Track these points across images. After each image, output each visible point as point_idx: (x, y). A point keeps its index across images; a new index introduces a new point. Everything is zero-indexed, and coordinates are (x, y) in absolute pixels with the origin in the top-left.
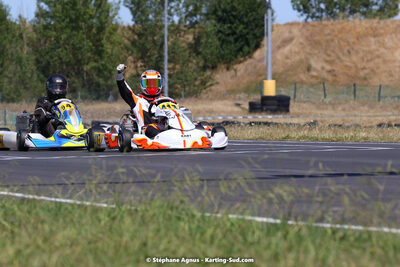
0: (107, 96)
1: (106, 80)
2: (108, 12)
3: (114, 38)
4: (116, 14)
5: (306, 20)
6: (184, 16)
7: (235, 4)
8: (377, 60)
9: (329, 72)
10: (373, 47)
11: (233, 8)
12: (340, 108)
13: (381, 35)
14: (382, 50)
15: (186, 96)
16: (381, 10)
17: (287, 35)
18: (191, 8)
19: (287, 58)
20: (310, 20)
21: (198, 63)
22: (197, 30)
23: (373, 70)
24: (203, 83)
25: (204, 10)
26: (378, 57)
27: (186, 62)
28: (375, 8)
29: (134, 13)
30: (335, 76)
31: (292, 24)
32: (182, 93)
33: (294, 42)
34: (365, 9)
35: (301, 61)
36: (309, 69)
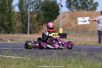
0: (11, 33)
1: (10, 28)
2: (12, 8)
4: (14, 8)
5: (69, 11)
6: (34, 9)
7: (49, 6)
9: (76, 26)
11: (49, 7)
12: (81, 37)
16: (91, 9)
17: (64, 15)
18: (36, 7)
19: (64, 22)
20: (70, 11)
21: (38, 23)
22: (38, 14)
23: (89, 26)
24: (39, 29)
25: (40, 8)
27: (35, 23)
28: (89, 8)
29: (19, 8)
30: (78, 28)
31: (66, 12)
32: (33, 32)
33: (66, 17)
34: (86, 8)
35: (68, 23)
36: (70, 25)
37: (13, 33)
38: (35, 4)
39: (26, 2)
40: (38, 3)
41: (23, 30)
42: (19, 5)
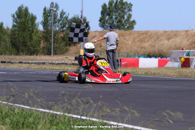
0: (34, 53)
1: (34, 48)
2: (35, 26)
3: (37, 34)
4: (38, 27)
6: (60, 28)
8: (123, 44)
10: (122, 40)
13: (125, 36)
14: (125, 41)
15: (60, 55)
16: (128, 27)
17: (94, 35)
18: (62, 25)
21: (64, 44)
22: (64, 33)
23: (121, 47)
24: (67, 50)
25: (67, 26)
26: (123, 43)
27: (61, 43)
28: (126, 27)
29: (44, 27)
31: (96, 32)
32: (59, 53)
33: (97, 37)
34: (122, 27)
35: (99, 44)
36: (101, 46)
37: (37, 55)
38: (61, 22)
39: (51, 19)
40: (65, 21)
41: (48, 51)
42: (43, 23)
